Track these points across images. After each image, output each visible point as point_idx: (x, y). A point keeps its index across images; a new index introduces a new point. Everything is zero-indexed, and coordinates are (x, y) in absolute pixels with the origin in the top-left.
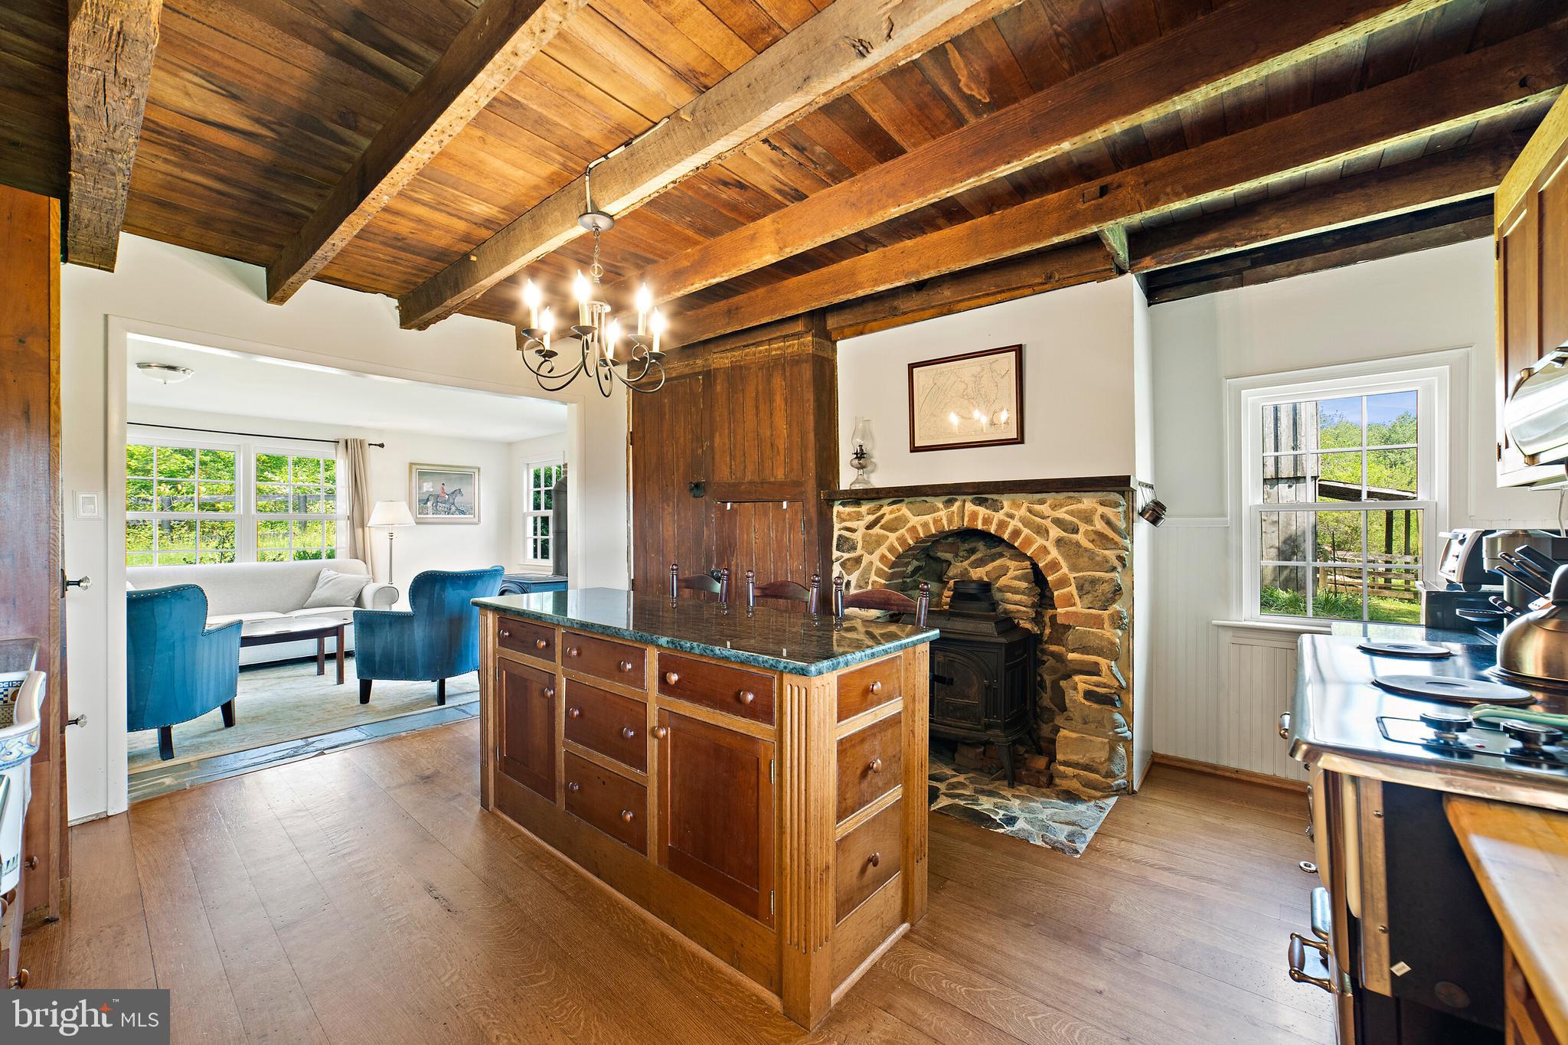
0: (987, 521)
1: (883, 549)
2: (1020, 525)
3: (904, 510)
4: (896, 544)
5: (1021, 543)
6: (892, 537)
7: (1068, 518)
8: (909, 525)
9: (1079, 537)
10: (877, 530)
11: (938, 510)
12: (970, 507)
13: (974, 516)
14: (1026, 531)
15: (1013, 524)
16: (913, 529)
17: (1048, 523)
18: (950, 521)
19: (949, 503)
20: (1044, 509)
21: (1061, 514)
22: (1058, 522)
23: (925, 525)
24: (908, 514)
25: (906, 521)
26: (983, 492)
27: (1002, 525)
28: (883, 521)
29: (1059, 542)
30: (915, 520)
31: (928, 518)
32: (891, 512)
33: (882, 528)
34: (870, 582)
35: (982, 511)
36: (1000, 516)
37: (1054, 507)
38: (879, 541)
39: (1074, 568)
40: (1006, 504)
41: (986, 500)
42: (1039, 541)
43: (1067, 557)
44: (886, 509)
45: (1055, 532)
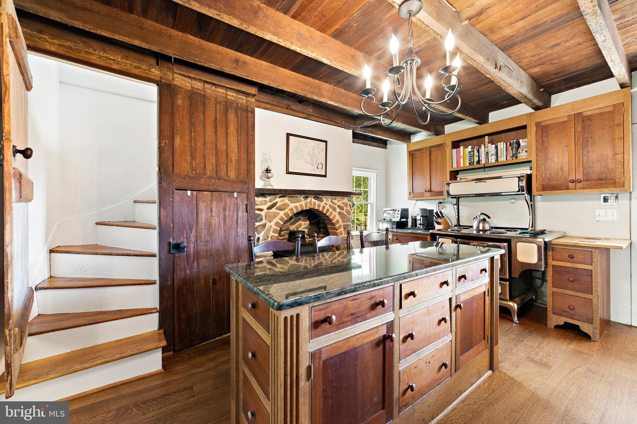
0: (319, 206)
1: (277, 219)
2: (329, 208)
3: (286, 200)
4: (284, 217)
5: (329, 214)
6: (282, 213)
7: (342, 205)
8: (290, 207)
9: (344, 211)
10: (274, 210)
11: (301, 201)
12: (313, 200)
13: (315, 203)
14: (331, 210)
15: (327, 207)
16: (291, 209)
17: (336, 206)
18: (306, 206)
19: (306, 198)
20: (335, 201)
21: (339, 204)
22: (339, 206)
23: (296, 207)
24: (289, 202)
25: (288, 205)
26: (318, 194)
27: (324, 207)
28: (277, 206)
29: (339, 213)
30: (292, 205)
31: (298, 204)
32: (282, 201)
33: (277, 209)
34: (270, 236)
35: (317, 202)
36: (322, 204)
37: (338, 201)
38: (275, 215)
39: (343, 222)
40: (324, 199)
41: (319, 197)
42: (334, 213)
43: (341, 218)
44: (278, 200)
45: (338, 210)
